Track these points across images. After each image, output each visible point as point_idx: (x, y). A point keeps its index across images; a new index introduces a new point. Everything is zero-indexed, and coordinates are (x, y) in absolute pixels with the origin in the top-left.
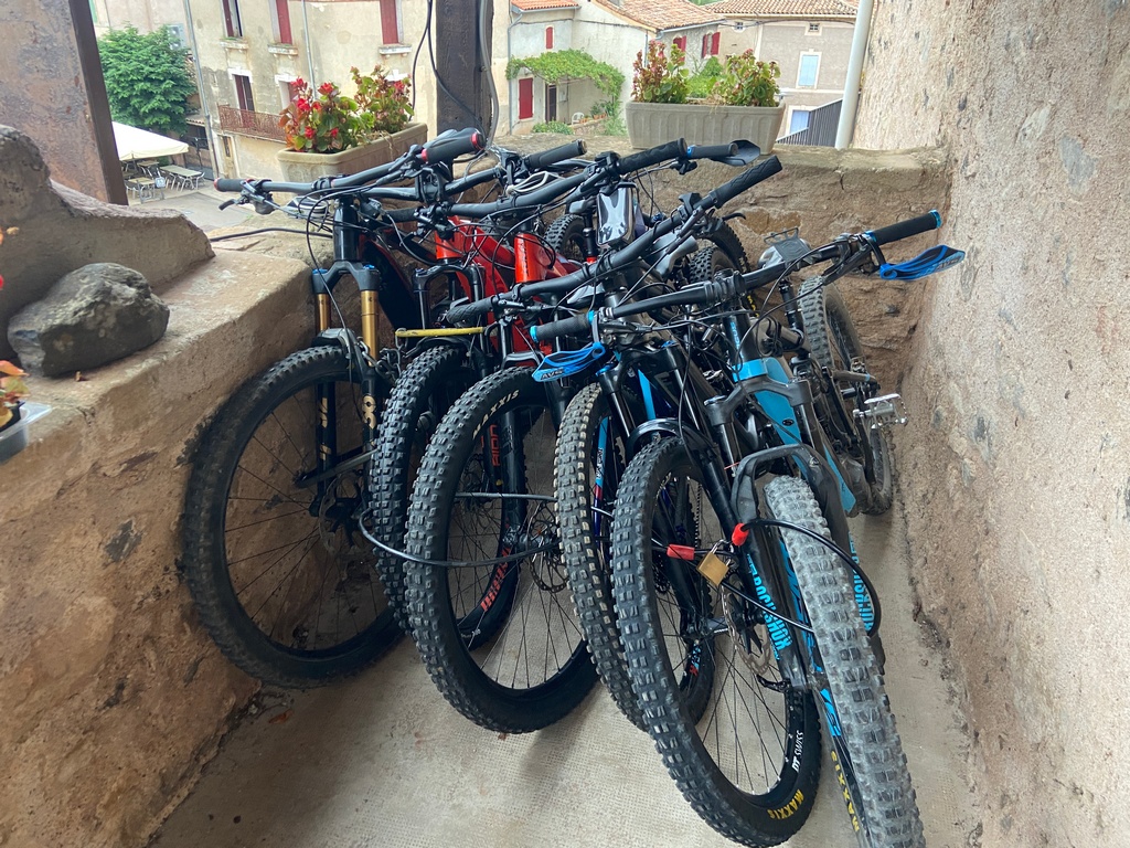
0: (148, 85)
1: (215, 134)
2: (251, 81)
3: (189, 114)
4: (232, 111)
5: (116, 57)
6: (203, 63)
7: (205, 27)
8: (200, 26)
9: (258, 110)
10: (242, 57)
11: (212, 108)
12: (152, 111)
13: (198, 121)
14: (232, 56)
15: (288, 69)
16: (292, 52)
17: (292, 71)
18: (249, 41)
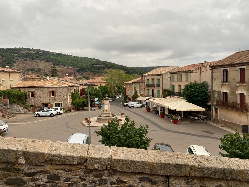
0: (198, 94)
1: (213, 107)
2: (228, 93)
3: (207, 102)
4: (221, 101)
5: (191, 88)
6: (214, 89)
7: (216, 80)
9: (229, 100)
10: (226, 87)
11: (214, 100)
12: (198, 100)
14: (223, 87)
15: (241, 89)
16: (244, 84)
17: (243, 90)
18: (229, 83)
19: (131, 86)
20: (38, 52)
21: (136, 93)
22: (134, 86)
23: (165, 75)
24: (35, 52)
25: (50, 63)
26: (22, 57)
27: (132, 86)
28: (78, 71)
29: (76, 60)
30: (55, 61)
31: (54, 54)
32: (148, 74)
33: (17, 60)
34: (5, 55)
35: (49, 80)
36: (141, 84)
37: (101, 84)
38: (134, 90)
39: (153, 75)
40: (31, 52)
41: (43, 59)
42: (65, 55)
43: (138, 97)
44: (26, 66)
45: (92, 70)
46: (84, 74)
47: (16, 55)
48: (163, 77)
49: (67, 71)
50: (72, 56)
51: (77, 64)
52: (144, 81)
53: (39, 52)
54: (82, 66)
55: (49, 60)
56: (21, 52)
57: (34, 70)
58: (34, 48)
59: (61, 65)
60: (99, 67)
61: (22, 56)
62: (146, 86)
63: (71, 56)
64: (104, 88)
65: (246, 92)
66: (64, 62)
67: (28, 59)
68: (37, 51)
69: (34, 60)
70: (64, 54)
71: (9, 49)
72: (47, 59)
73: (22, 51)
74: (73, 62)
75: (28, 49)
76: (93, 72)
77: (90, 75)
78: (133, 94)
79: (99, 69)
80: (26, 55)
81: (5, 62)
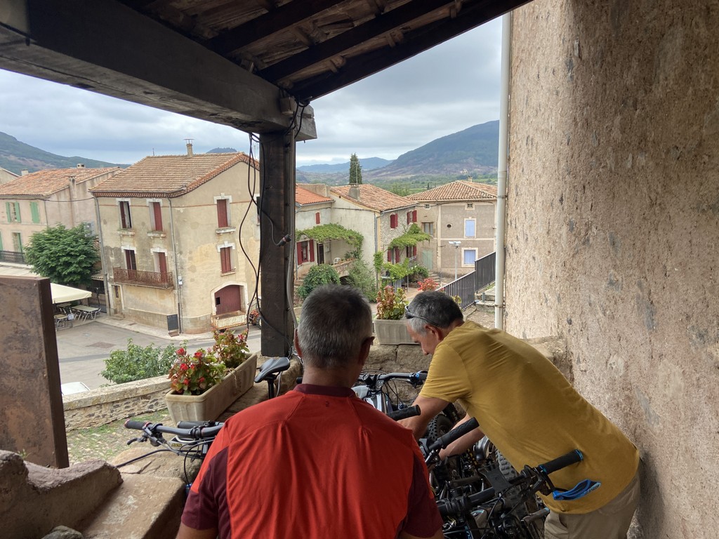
0: (69, 258)
1: (110, 285)
2: (135, 253)
3: (94, 274)
4: (122, 271)
5: (50, 243)
6: (105, 244)
7: (109, 223)
8: (105, 223)
9: (139, 269)
10: (131, 239)
11: (109, 269)
12: (70, 274)
13: (99, 277)
14: (125, 239)
15: (159, 245)
16: (162, 235)
17: (161, 246)
18: (135, 231)
65: (168, 250)
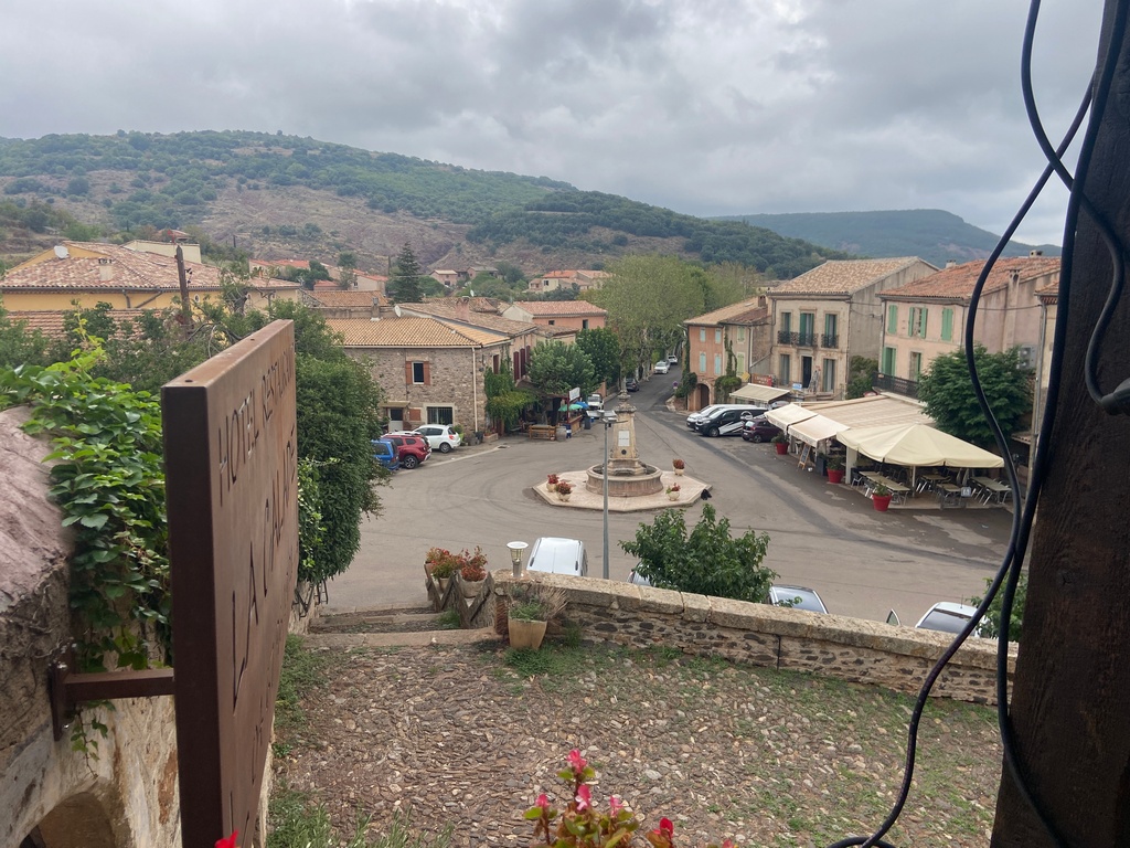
3: (1017, 430)
13: (1024, 438)
19: (711, 337)
20: (305, 153)
21: (733, 369)
22: (726, 338)
23: (863, 299)
24: (289, 152)
25: (356, 200)
26: (239, 176)
27: (719, 337)
28: (473, 238)
29: (463, 185)
30: (374, 193)
31: (370, 157)
32: (789, 290)
33: (218, 187)
34: (171, 165)
35: (404, 317)
36: (755, 331)
37: (585, 323)
38: (725, 355)
39: (809, 294)
40: (275, 149)
41: (327, 184)
42: (415, 162)
43: (738, 385)
44: (256, 216)
45: (536, 234)
46: (501, 251)
47: (214, 163)
48: (854, 306)
49: (426, 237)
50: (445, 165)
51: (468, 205)
52: (769, 321)
53: (309, 152)
54: (489, 214)
55: (350, 186)
56: (236, 151)
57: (289, 233)
58: (286, 133)
59: (401, 212)
60: (564, 220)
61: (238, 172)
62: (776, 339)
63: (441, 168)
64: (599, 338)
66: (414, 198)
67: (263, 183)
68: (300, 147)
69: (291, 189)
70: (414, 158)
71: (183, 136)
72: (344, 183)
73: (238, 145)
74: (451, 197)
75: (260, 139)
76: (541, 244)
77: (525, 257)
78: (720, 370)
79: (566, 231)
80: (255, 164)
81: (172, 194)
